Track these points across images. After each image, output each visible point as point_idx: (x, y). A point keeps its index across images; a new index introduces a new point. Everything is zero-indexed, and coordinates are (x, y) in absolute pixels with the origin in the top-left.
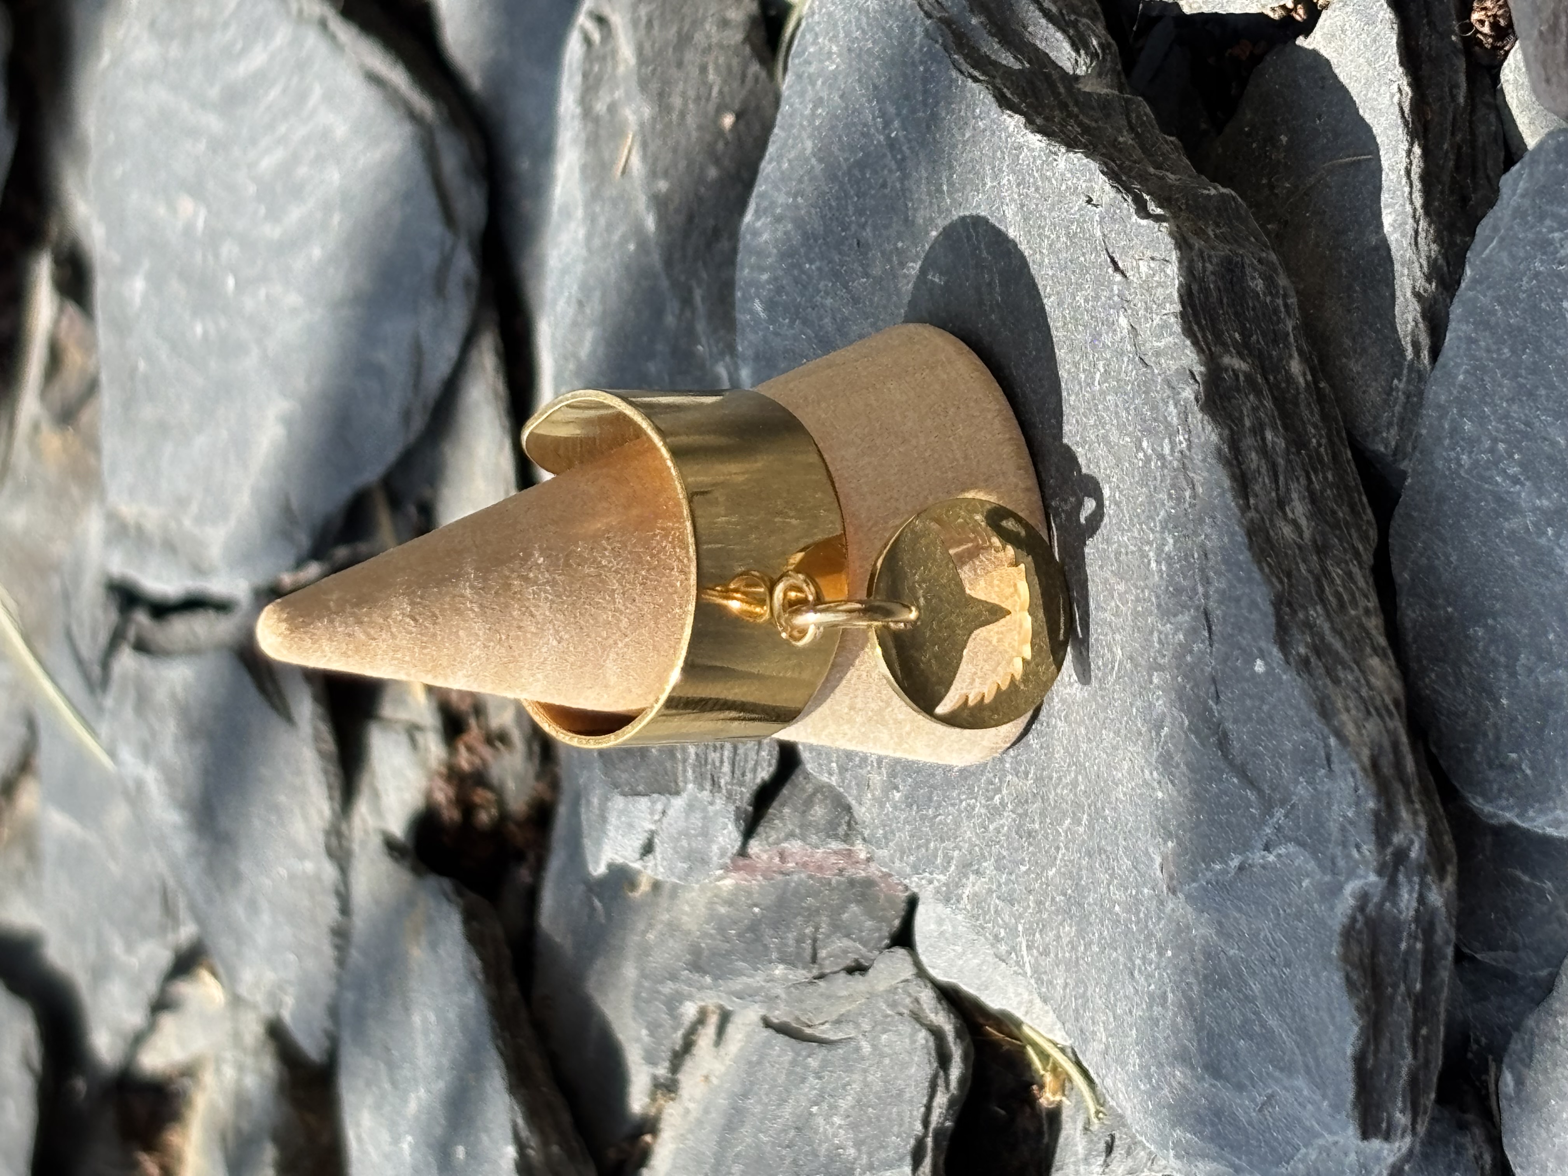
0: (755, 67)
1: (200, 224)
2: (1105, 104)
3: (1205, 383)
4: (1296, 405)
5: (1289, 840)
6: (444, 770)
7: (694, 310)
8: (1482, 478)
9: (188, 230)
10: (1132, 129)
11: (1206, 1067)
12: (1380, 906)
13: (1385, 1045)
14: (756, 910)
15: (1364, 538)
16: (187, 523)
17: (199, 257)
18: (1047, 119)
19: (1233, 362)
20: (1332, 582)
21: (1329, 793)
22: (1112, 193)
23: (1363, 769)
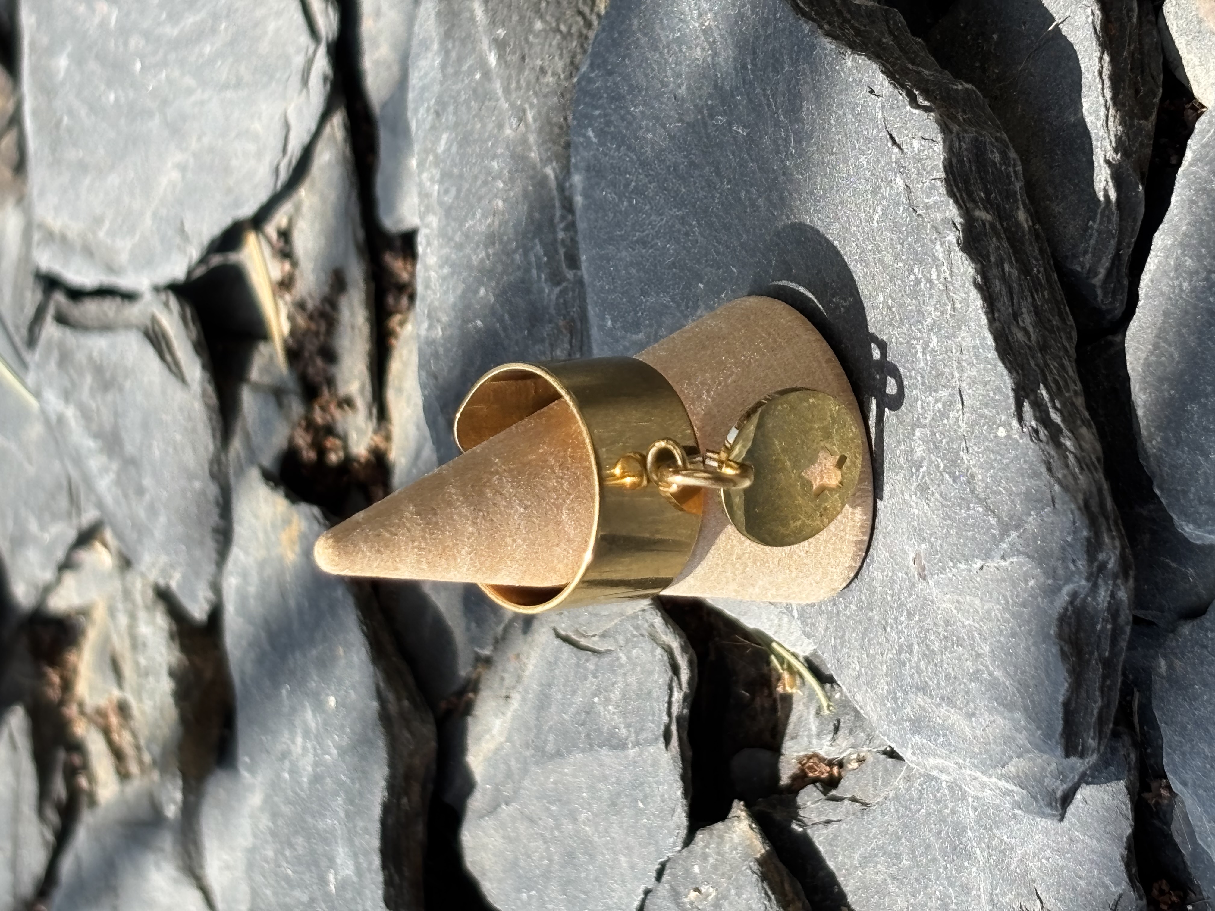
2: (870, 13)
3: (963, 231)
4: (1023, 243)
5: (1020, 553)
6: (302, 422)
7: (527, 125)
9: (103, 24)
10: (891, 33)
11: (943, 698)
12: (1084, 600)
15: (1070, 338)
16: (101, 235)
19: (981, 214)
21: (1052, 523)
22: (891, 88)
23: (1079, 509)
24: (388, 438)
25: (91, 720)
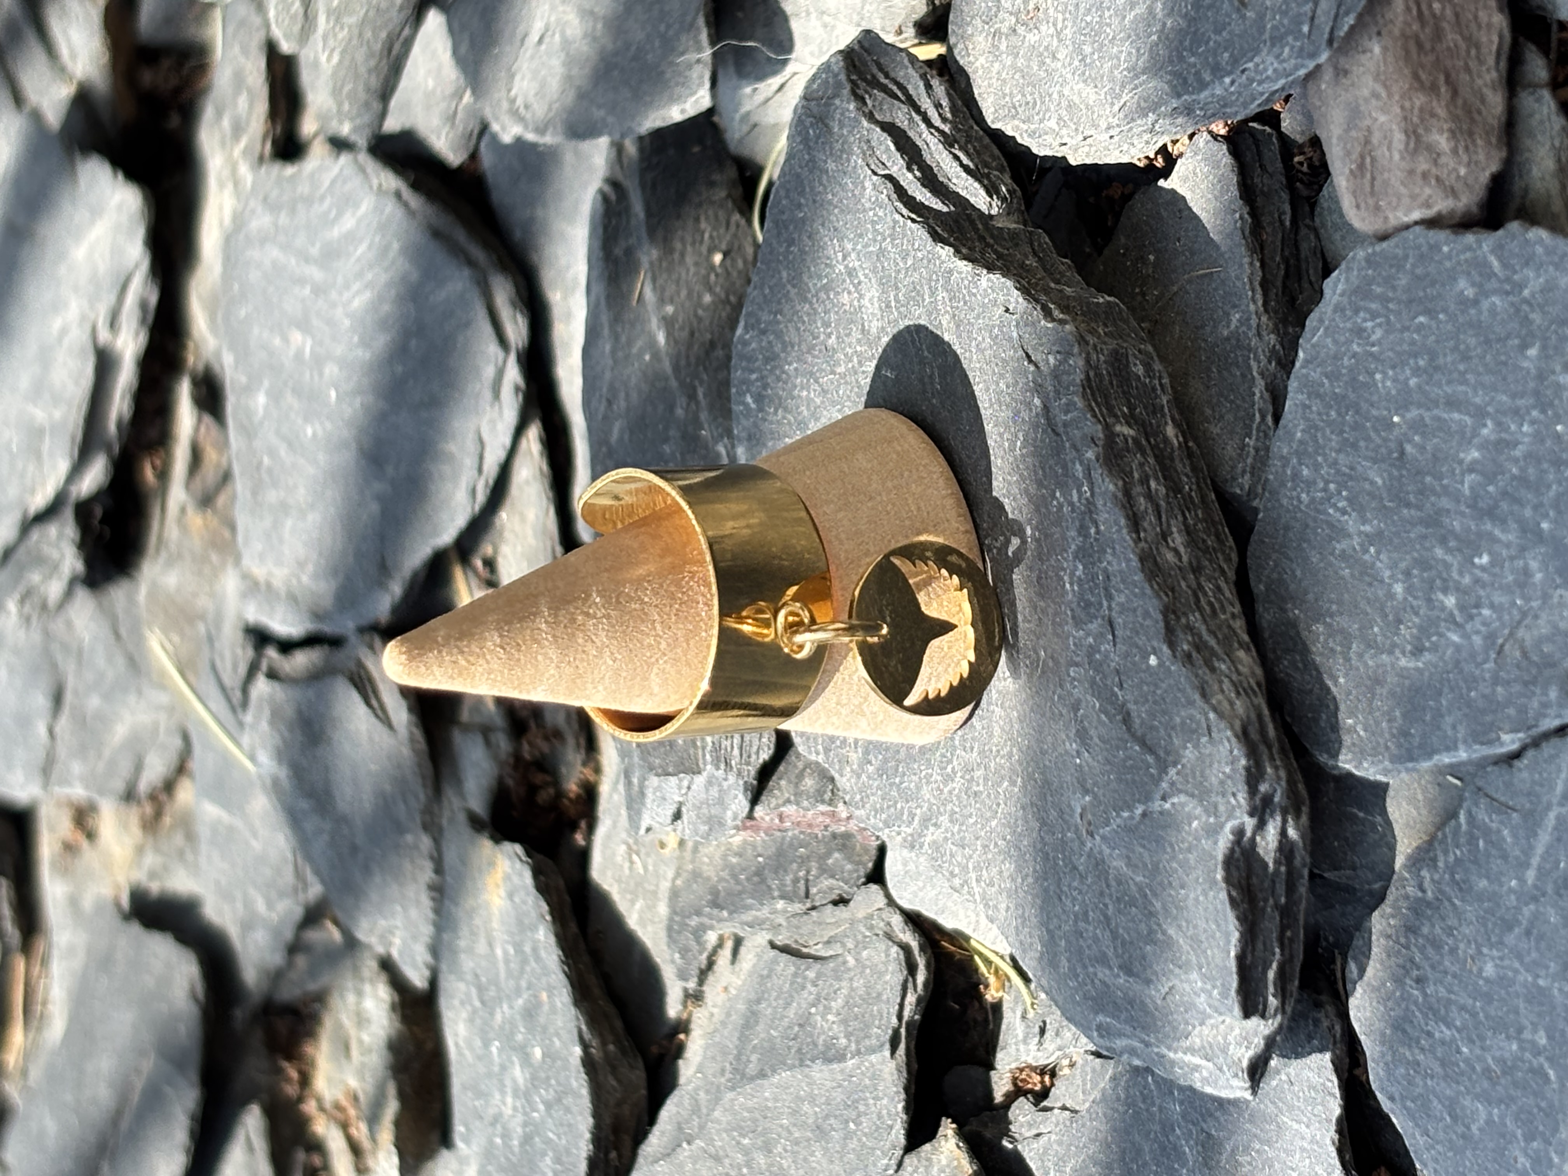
0: (736, 217)
1: (308, 350)
2: (1014, 236)
3: (1103, 447)
4: (1172, 460)
5: (1180, 791)
6: (511, 761)
7: (698, 403)
8: (1318, 511)
9: (299, 355)
10: (1035, 254)
11: (1120, 967)
12: (1252, 839)
13: (1260, 946)
14: (760, 859)
15: (1228, 559)
17: (307, 375)
18: (970, 249)
19: (1123, 429)
20: (1205, 594)
21: (1210, 755)
22: (1025, 304)
23: (1236, 736)
24: (598, 770)
25: (331, 1117)
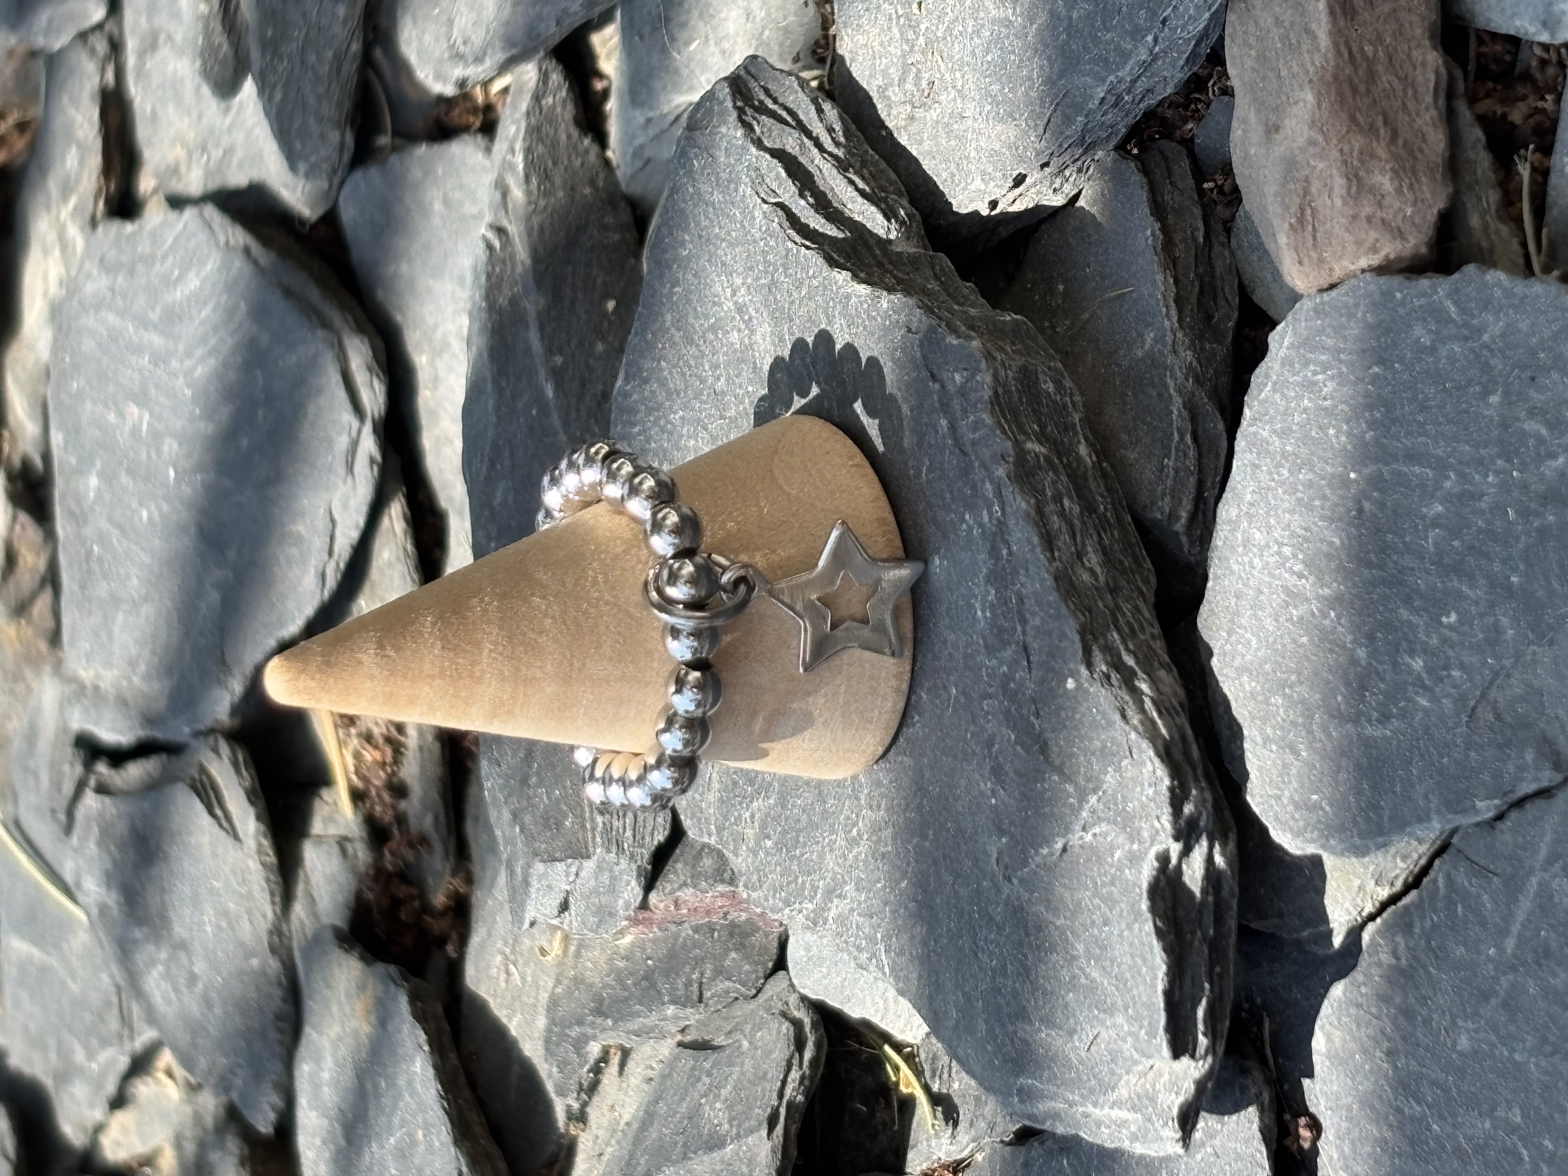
1: (145, 425)
3: (1014, 465)
4: (1086, 479)
6: (371, 872)
9: (134, 432)
10: (937, 277)
12: (1178, 865)
13: (1188, 982)
14: (650, 962)
15: (1146, 581)
17: (144, 454)
18: (868, 273)
19: (1034, 446)
20: (1124, 615)
22: (929, 321)
24: (469, 880)
